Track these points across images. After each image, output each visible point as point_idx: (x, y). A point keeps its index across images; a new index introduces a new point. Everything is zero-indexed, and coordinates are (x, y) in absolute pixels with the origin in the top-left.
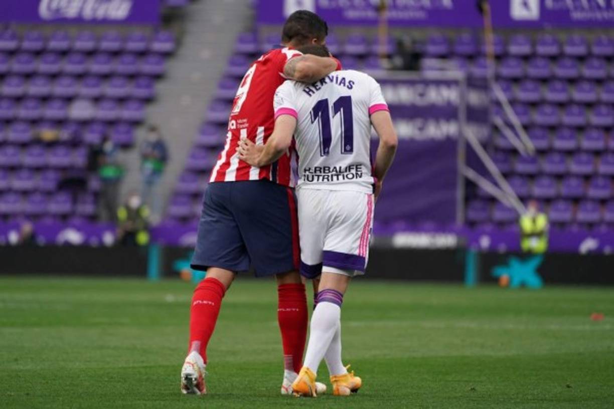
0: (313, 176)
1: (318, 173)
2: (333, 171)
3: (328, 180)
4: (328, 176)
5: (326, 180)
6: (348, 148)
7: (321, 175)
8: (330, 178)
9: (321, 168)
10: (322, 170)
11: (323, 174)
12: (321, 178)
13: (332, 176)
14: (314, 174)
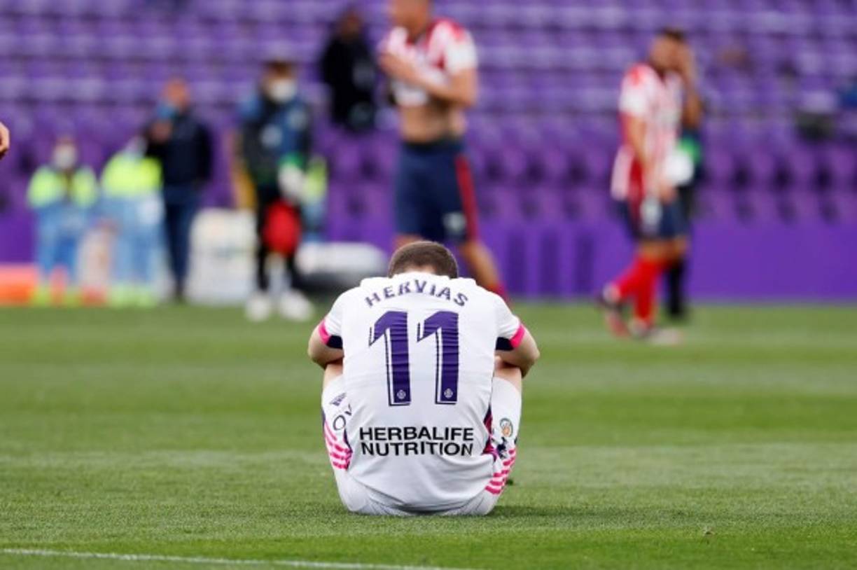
0: (387, 446)
1: (395, 439)
2: (421, 434)
3: (416, 452)
4: (416, 445)
5: (411, 452)
6: (449, 393)
7: (402, 444)
8: (419, 448)
9: (399, 430)
10: (402, 434)
11: (404, 441)
12: (402, 448)
13: (422, 444)
14: (388, 441)
